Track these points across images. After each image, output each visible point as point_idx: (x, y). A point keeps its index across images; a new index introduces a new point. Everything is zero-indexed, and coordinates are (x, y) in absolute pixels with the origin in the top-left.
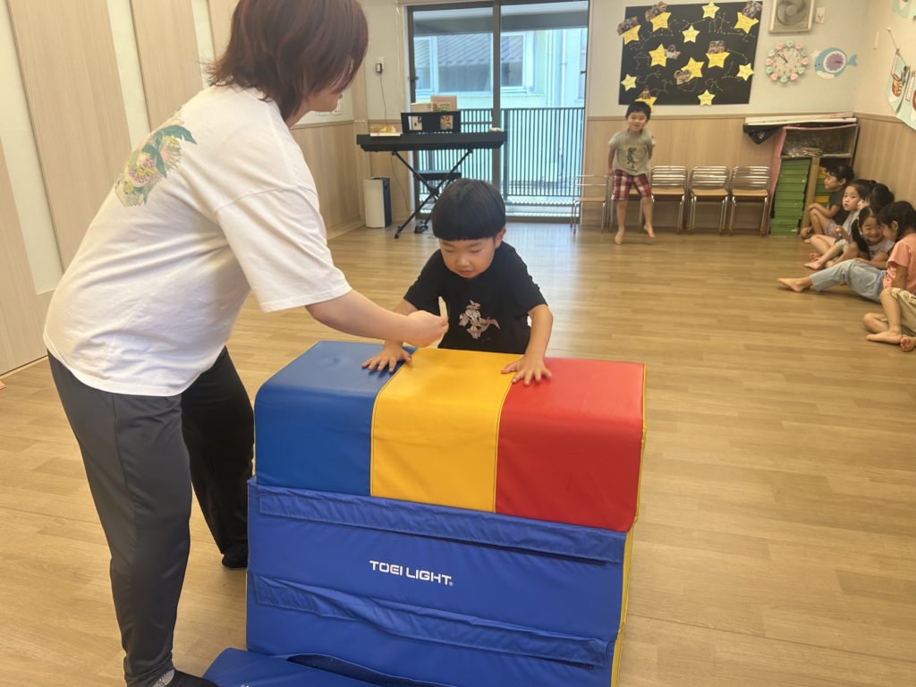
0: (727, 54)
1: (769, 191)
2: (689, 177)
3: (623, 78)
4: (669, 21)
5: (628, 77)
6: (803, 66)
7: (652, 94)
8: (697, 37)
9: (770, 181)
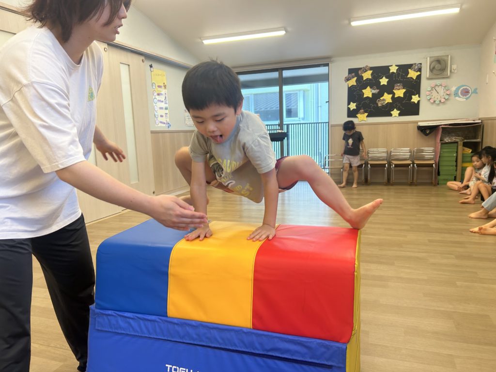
0: (404, 90)
1: (435, 161)
2: (389, 154)
3: (349, 104)
4: (372, 74)
5: (351, 103)
6: (448, 95)
7: (366, 112)
8: (388, 82)
9: (435, 155)
